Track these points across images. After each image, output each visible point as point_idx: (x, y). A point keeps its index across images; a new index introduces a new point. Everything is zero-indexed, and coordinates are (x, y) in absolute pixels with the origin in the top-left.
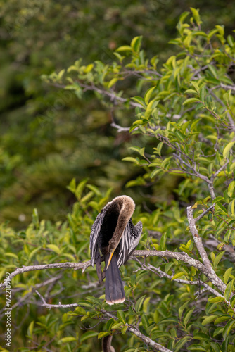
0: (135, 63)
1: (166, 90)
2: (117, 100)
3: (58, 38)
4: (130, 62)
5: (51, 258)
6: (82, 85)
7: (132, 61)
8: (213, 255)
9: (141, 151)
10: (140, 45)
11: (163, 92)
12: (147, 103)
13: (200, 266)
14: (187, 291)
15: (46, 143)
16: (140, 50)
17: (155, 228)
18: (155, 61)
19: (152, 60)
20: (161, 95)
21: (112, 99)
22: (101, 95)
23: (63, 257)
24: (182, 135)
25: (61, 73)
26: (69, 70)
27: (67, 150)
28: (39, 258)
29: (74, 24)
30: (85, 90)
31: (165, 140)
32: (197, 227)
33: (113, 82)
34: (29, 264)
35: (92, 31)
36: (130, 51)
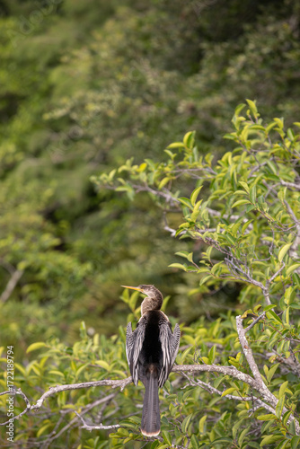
0: (188, 160)
1: (222, 188)
2: (174, 201)
3: (130, 134)
4: (182, 160)
5: (100, 375)
6: (135, 186)
7: (185, 159)
8: (266, 368)
9: (189, 257)
10: (193, 140)
11: (218, 191)
12: (193, 204)
13: (250, 380)
14: (246, 408)
15: (120, 249)
16: (194, 146)
17: (214, 340)
18: (210, 157)
19: (207, 157)
20: (216, 195)
21: (168, 200)
22: (157, 195)
23: (113, 374)
24: (232, 237)
25: (112, 174)
26: (120, 170)
27: (142, 257)
28: (87, 376)
29: (146, 119)
30: (138, 191)
31: (215, 243)
32: (247, 338)
33: (164, 181)
34: (77, 382)
35: (166, 126)
36: (183, 148)
